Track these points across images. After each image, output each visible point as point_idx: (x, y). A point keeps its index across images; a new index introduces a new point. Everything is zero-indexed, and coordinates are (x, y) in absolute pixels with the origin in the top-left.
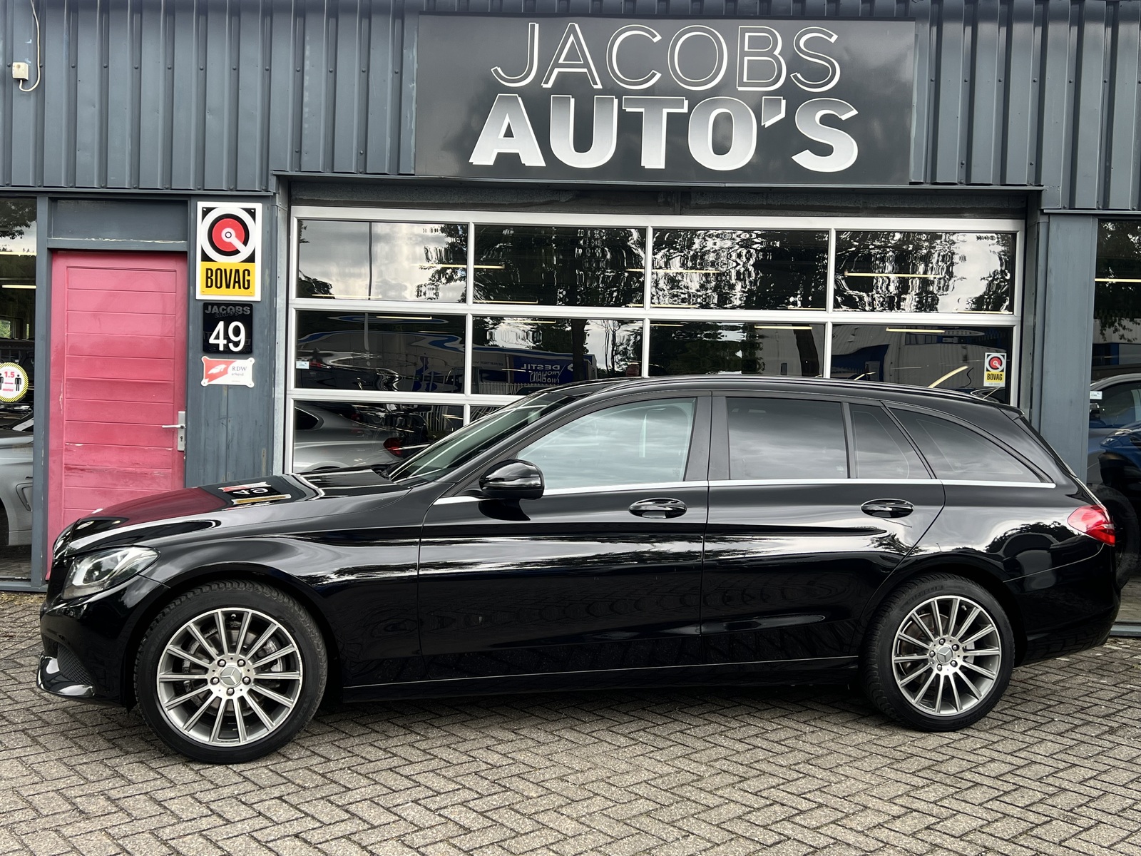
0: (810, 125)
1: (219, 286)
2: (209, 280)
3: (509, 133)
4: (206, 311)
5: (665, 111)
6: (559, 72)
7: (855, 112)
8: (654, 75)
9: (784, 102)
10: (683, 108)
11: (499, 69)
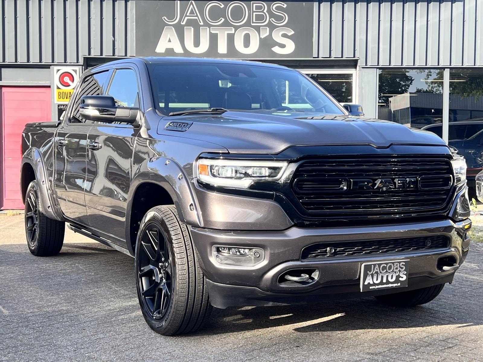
0: (277, 37)
1: (63, 98)
2: (60, 96)
3: (170, 41)
4: (59, 108)
5: (226, 32)
6: (188, 19)
7: (293, 32)
8: (221, 19)
9: (268, 29)
10: (232, 31)
11: (165, 18)
